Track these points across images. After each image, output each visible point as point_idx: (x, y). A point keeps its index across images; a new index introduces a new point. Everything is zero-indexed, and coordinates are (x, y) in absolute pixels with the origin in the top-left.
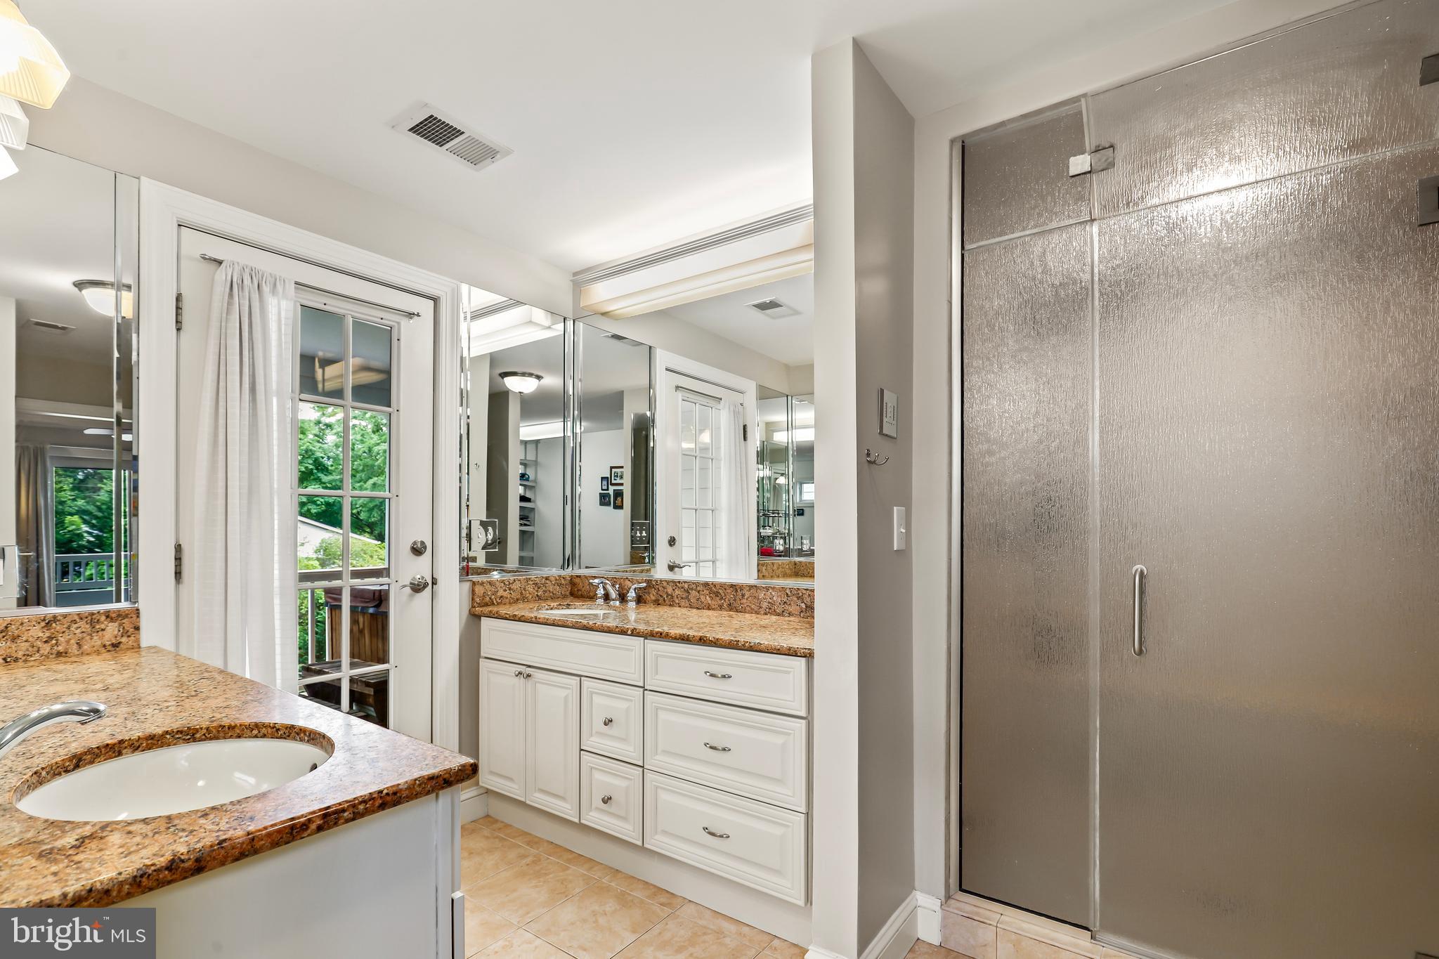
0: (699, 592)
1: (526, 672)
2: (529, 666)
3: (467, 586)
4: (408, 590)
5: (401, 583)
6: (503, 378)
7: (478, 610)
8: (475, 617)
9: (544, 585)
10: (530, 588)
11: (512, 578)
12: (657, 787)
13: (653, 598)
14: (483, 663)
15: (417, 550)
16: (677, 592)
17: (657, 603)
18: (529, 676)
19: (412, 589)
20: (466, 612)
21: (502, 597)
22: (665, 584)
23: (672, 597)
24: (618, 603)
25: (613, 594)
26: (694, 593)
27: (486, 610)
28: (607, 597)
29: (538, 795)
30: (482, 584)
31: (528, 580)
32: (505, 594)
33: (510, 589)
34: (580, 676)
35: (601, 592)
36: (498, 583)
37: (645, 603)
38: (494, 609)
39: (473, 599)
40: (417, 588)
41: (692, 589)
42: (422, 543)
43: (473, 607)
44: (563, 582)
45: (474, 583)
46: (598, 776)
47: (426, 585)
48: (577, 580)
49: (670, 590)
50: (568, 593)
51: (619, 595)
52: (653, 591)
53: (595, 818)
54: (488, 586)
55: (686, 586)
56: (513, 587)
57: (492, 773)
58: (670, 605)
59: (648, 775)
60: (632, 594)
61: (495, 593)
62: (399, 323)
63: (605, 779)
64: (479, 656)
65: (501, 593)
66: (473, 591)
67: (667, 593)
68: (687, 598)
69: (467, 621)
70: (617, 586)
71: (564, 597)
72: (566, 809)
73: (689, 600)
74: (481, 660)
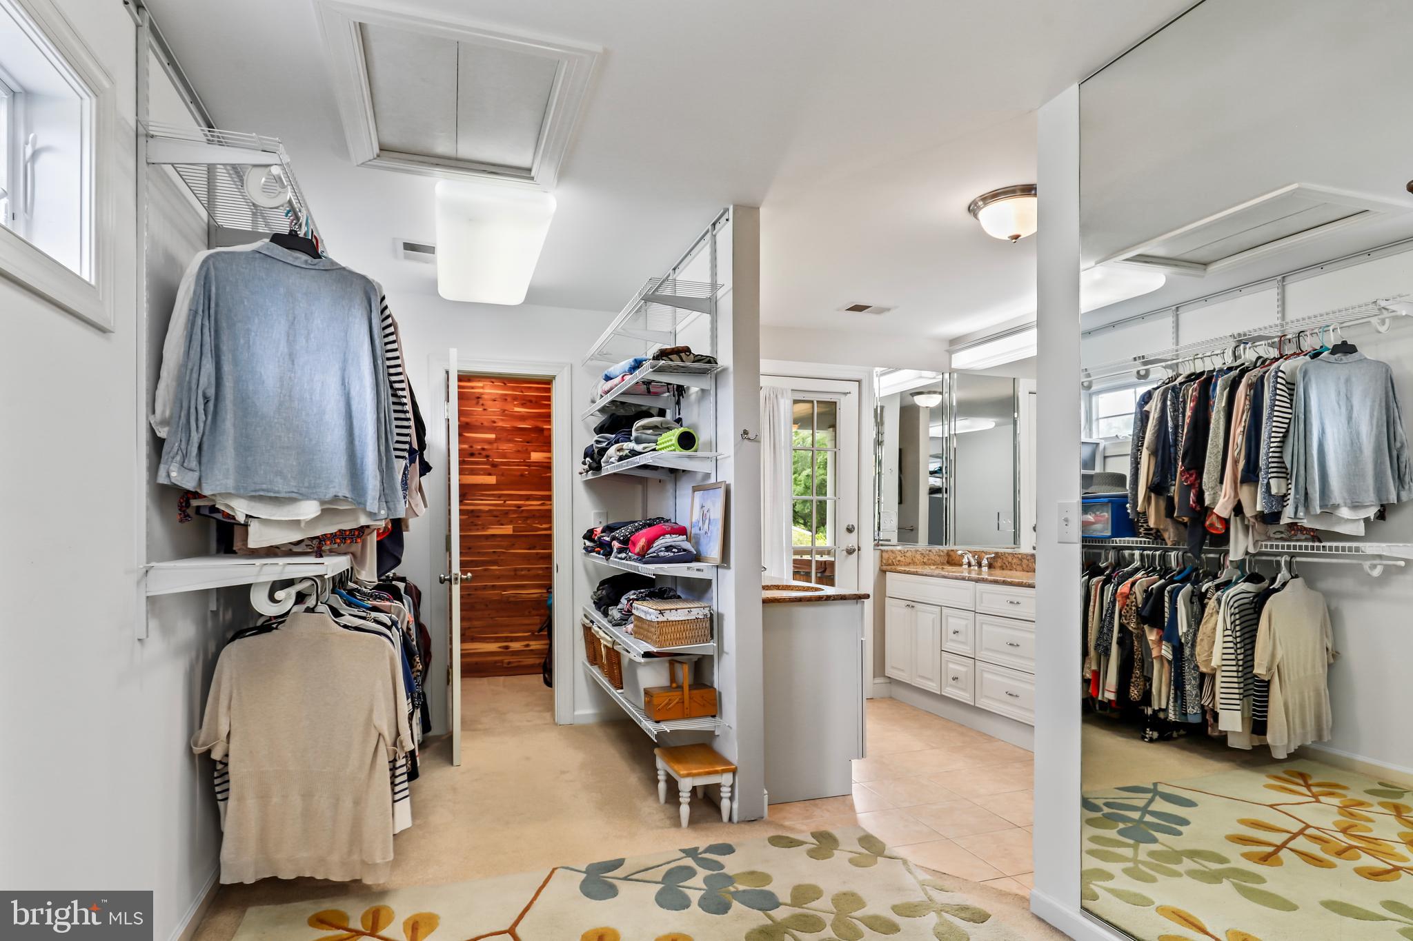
0: (1028, 560)
1: (911, 604)
2: (914, 601)
3: (878, 553)
4: (845, 553)
5: (841, 548)
6: (913, 396)
7: (884, 568)
8: (883, 572)
9: (928, 555)
10: (918, 556)
11: (906, 549)
12: (982, 670)
13: (1000, 565)
14: (887, 600)
15: (850, 530)
16: (1015, 561)
17: (1002, 568)
18: (913, 607)
19: (847, 552)
20: (878, 569)
21: (899, 561)
22: (1007, 555)
23: (1012, 564)
24: (976, 568)
25: (973, 562)
26: (1025, 561)
27: (889, 568)
28: (969, 564)
29: (918, 679)
30: (887, 551)
31: (917, 551)
32: (902, 559)
33: (905, 556)
34: (941, 606)
35: (965, 560)
36: (896, 552)
37: (994, 568)
38: (893, 567)
39: (882, 561)
40: (850, 552)
41: (1024, 559)
42: (852, 525)
43: (882, 565)
44: (942, 554)
45: (882, 551)
46: (951, 666)
47: (854, 550)
48: (952, 553)
49: (1010, 560)
50: (945, 562)
51: (978, 563)
52: (1000, 560)
53: (950, 692)
54: (890, 553)
55: (1020, 556)
56: (907, 555)
57: (893, 668)
58: (1010, 570)
59: (978, 663)
60: (985, 562)
61: (895, 558)
62: (840, 400)
63: (955, 667)
64: (885, 596)
65: (899, 558)
66: (882, 557)
67: (1008, 561)
68: (1021, 565)
69: (878, 576)
70: (976, 557)
71: (943, 564)
72: (933, 687)
73: (1022, 566)
74: (886, 598)
